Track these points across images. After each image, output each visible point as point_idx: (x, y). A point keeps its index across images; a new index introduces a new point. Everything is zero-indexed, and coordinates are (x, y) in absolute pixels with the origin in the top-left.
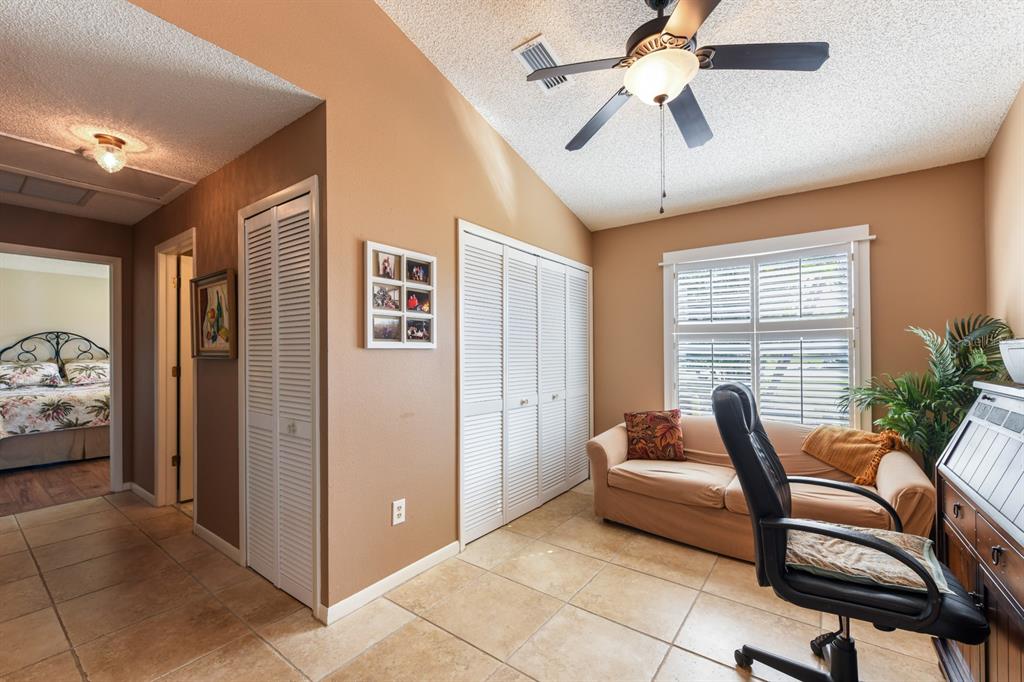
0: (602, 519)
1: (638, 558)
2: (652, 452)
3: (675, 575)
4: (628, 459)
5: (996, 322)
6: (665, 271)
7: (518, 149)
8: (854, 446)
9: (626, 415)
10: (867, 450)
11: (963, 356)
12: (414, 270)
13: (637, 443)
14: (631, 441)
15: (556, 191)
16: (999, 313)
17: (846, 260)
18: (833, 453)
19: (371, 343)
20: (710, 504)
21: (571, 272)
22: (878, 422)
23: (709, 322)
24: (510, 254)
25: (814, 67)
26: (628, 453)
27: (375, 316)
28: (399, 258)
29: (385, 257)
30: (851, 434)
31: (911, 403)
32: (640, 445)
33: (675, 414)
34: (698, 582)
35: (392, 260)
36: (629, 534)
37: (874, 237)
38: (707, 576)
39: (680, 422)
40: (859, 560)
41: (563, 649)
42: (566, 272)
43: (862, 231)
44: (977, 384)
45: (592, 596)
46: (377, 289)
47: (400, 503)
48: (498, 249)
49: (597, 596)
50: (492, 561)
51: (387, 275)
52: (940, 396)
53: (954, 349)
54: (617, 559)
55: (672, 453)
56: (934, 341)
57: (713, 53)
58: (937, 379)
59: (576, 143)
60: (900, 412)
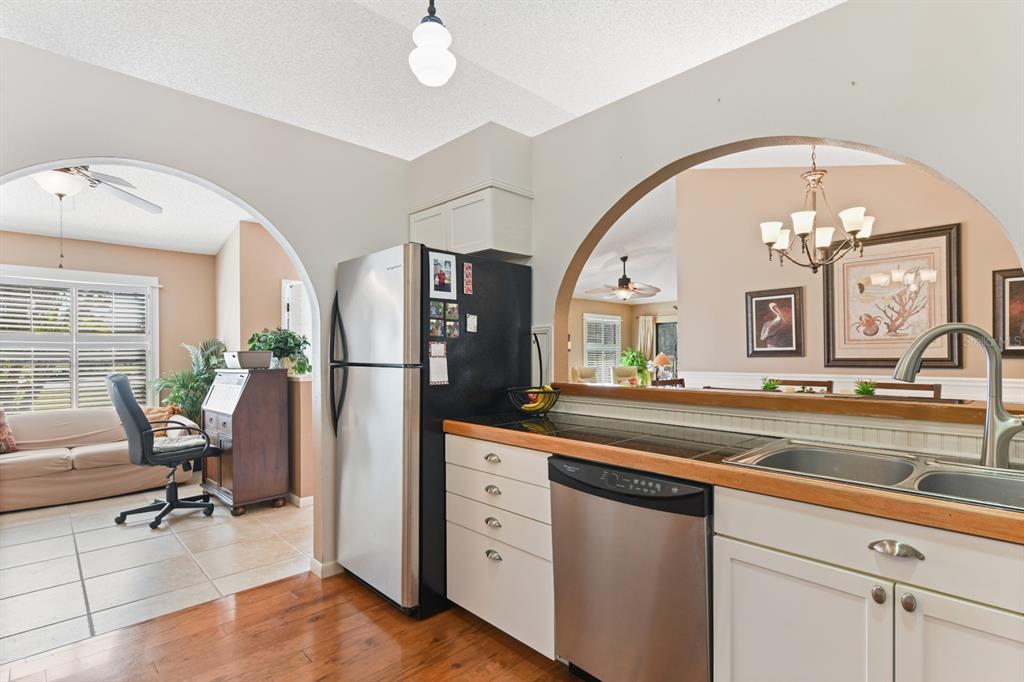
5: (220, 342)
11: (207, 360)
16: (221, 339)
22: (164, 401)
31: (184, 386)
37: (161, 286)
43: (154, 282)
44: (216, 371)
52: (197, 381)
53: (203, 356)
56: (195, 353)
58: (195, 373)
60: (178, 391)
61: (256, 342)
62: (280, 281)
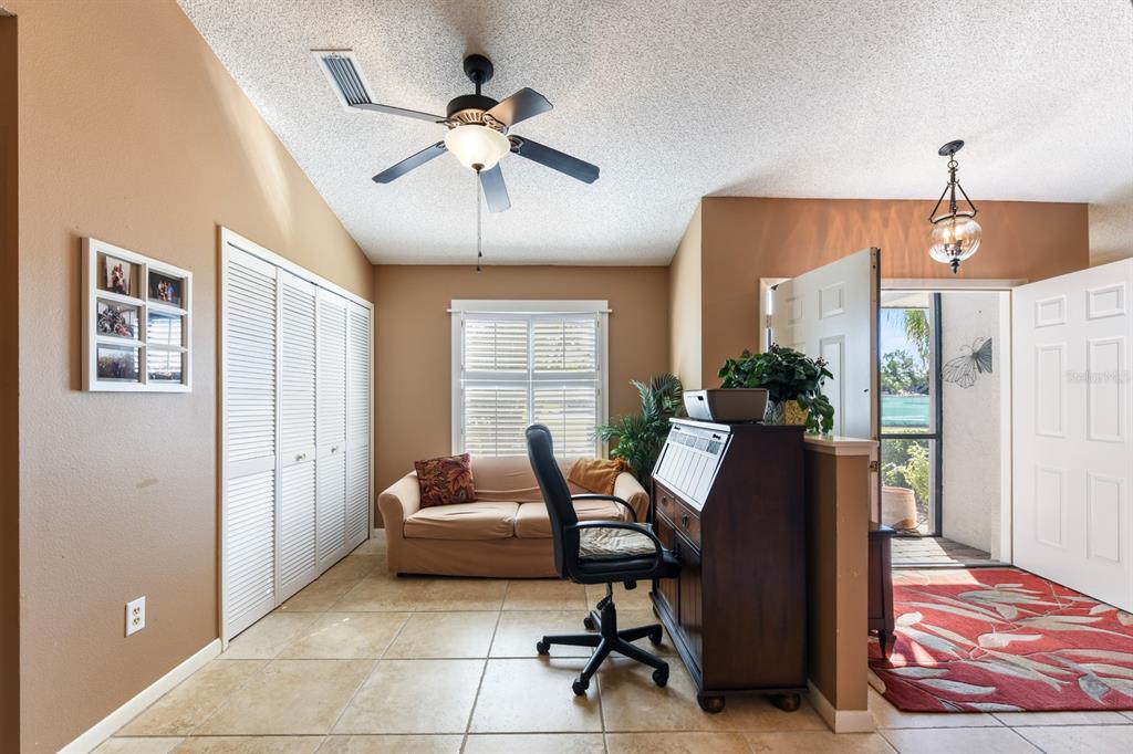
0: (395, 574)
1: (441, 600)
2: (445, 497)
3: (478, 605)
4: (421, 508)
5: (675, 379)
6: (453, 317)
7: (299, 156)
8: (602, 471)
9: (416, 463)
10: (609, 473)
11: (659, 402)
12: (160, 286)
13: (430, 490)
14: (423, 490)
15: (337, 213)
16: (676, 374)
17: (593, 325)
18: (588, 478)
19: (95, 384)
20: (503, 535)
21: (352, 308)
22: (613, 452)
23: (493, 371)
24: (284, 278)
25: (590, 181)
26: (421, 502)
27: (100, 345)
28: (136, 268)
29: (117, 263)
30: (598, 463)
31: (632, 436)
32: (433, 492)
33: (465, 458)
34: (497, 605)
35: (126, 270)
36: (426, 581)
37: (611, 310)
38: (503, 598)
39: (470, 464)
40: (618, 544)
41: (390, 699)
42: (345, 306)
43: (603, 305)
44: (671, 420)
45: (406, 645)
46: (103, 308)
47: (138, 605)
48: (270, 271)
49: (410, 644)
50: (272, 648)
51: (117, 289)
52: (648, 429)
53: (654, 396)
54: (420, 606)
55: (464, 496)
56: (645, 391)
57: (522, 143)
58: (646, 419)
59: (385, 177)
60: (626, 443)
61: (731, 374)
62: (759, 281)
